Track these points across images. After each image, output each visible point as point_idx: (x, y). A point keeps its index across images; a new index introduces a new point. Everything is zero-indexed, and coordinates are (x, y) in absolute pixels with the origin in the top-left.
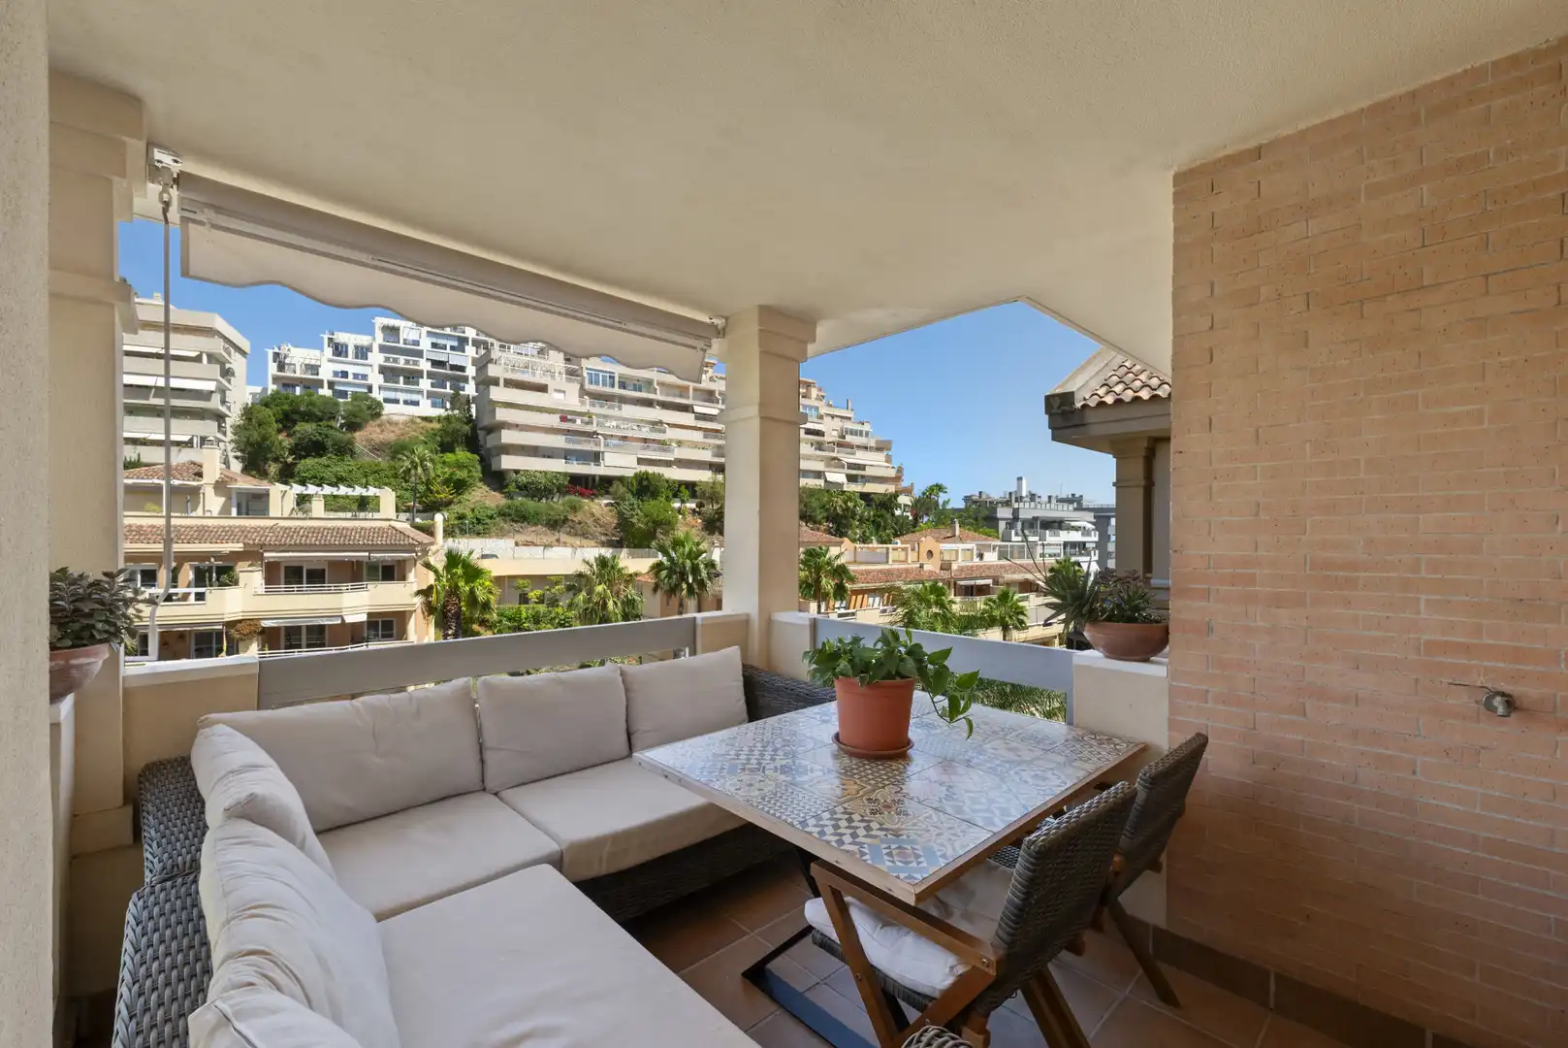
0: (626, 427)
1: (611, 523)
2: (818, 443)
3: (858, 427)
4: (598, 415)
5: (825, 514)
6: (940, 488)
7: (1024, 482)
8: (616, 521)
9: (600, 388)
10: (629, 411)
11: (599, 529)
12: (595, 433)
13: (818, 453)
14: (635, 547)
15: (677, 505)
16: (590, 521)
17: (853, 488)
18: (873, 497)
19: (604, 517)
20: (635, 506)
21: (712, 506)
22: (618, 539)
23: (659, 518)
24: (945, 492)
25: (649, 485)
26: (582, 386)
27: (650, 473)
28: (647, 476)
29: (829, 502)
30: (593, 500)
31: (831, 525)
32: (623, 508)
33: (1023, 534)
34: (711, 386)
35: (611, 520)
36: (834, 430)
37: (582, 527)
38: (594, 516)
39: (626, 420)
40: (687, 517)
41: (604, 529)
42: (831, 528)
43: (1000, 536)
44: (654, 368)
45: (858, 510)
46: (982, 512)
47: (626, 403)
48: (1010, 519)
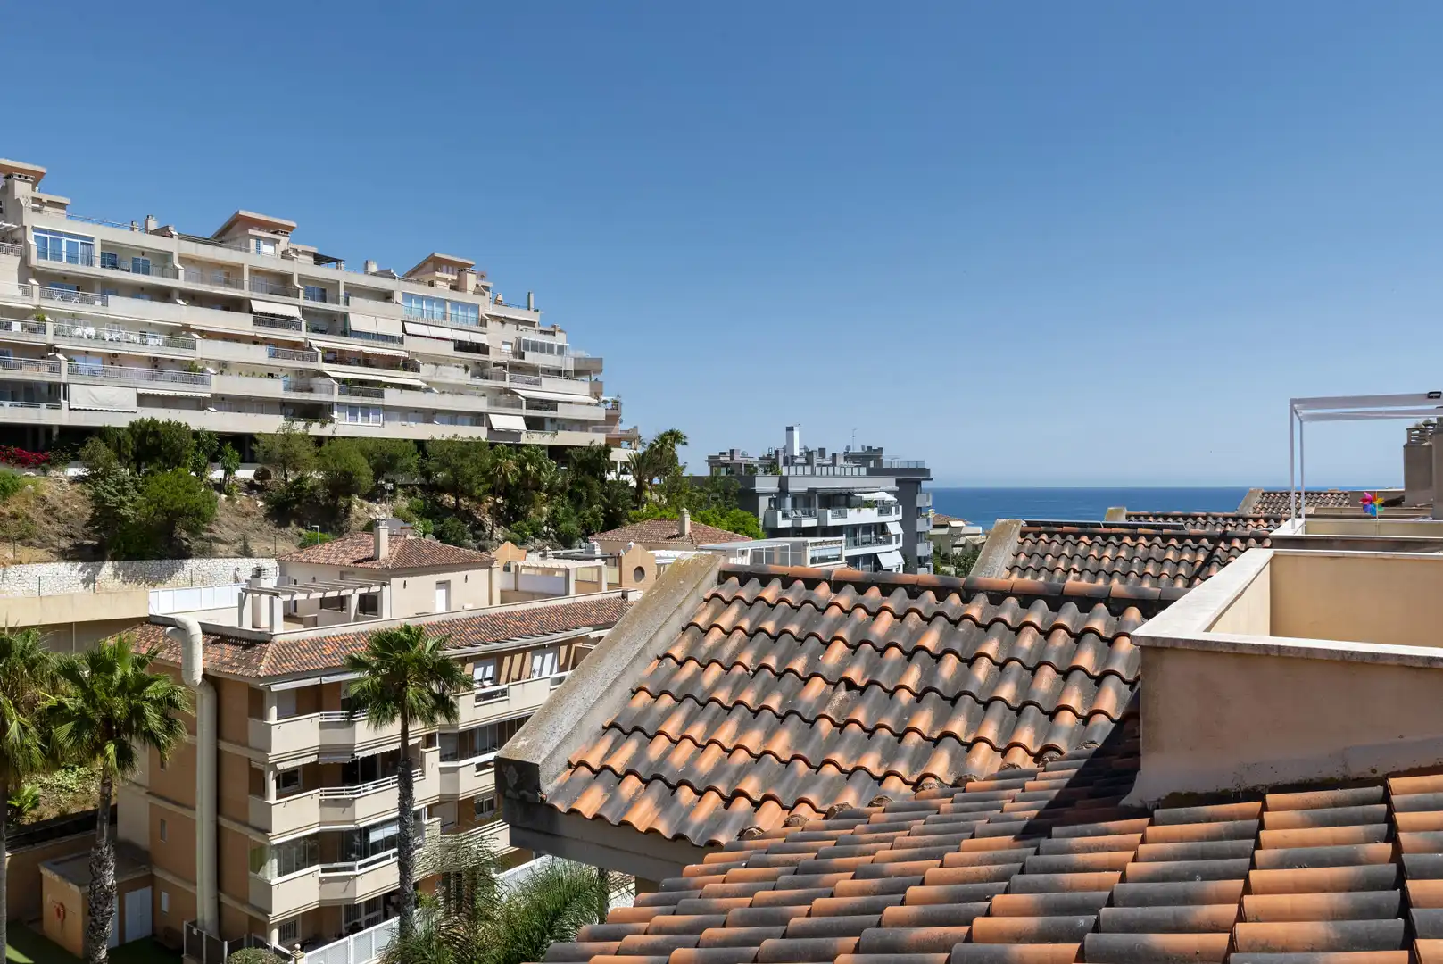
0: (116, 336)
1: (81, 515)
2: (478, 364)
3: (546, 339)
4: (56, 315)
5: (488, 486)
6: (676, 437)
8: (90, 511)
9: (63, 266)
10: (121, 307)
11: (57, 527)
12: (51, 348)
13: (478, 382)
14: (130, 557)
15: (218, 474)
16: (36, 514)
17: (537, 439)
18: (570, 453)
19: (67, 505)
20: (130, 486)
21: (286, 476)
22: (96, 543)
23: (176, 506)
24: (686, 443)
25: (160, 444)
26: (25, 260)
27: (161, 422)
28: (155, 428)
29: (494, 465)
30: (45, 471)
31: (499, 500)
32: (104, 490)
33: (794, 515)
34: (284, 267)
35: (82, 509)
36: (504, 343)
37: (19, 525)
38: (45, 504)
39: (116, 323)
40: (236, 497)
41: (66, 526)
42: (499, 505)
43: (761, 522)
44: (173, 233)
45: (543, 477)
46: (733, 485)
47: (116, 294)
48: (775, 493)
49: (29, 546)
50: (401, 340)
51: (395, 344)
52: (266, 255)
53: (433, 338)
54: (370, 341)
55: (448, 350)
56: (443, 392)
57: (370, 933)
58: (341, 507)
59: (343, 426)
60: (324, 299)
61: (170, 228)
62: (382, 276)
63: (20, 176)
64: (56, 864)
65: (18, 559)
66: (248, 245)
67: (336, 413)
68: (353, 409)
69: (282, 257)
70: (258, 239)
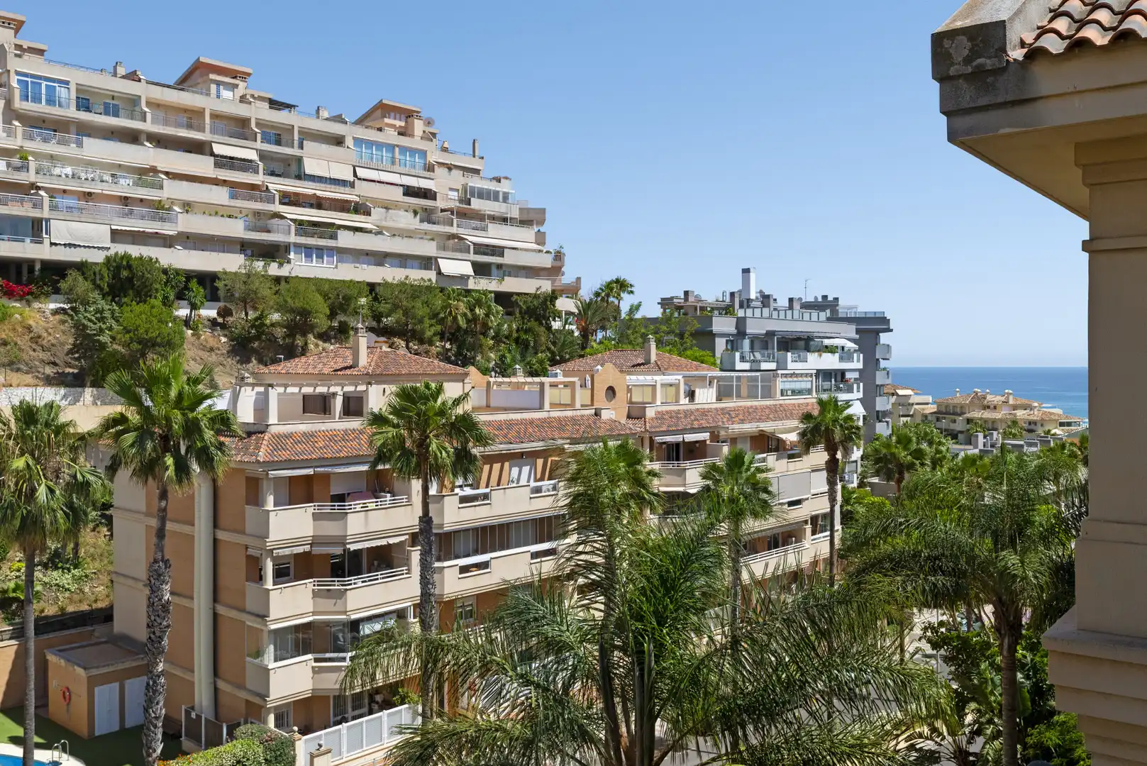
0: (90, 176)
1: (62, 344)
2: (425, 210)
3: (493, 186)
4: (38, 156)
5: (439, 328)
6: (622, 285)
7: (752, 276)
8: (71, 341)
9: (42, 108)
10: (95, 149)
11: (42, 355)
12: (34, 186)
13: (426, 226)
15: (183, 312)
16: (23, 342)
17: (483, 284)
18: (517, 300)
19: (50, 334)
20: (107, 314)
21: (247, 314)
22: (76, 371)
23: (150, 335)
24: (632, 292)
25: (133, 278)
26: (9, 103)
27: (133, 257)
28: (128, 262)
29: (444, 308)
30: (29, 303)
31: (448, 346)
32: (85, 318)
33: (752, 358)
34: (242, 111)
35: (63, 338)
36: (451, 189)
37: (8, 351)
38: (31, 332)
39: (90, 164)
40: (201, 333)
41: (49, 354)
42: (448, 350)
43: (718, 362)
44: (141, 77)
45: (492, 321)
46: (689, 324)
47: (89, 136)
48: (732, 335)
49: (17, 371)
50: (352, 185)
51: (347, 189)
52: (226, 100)
53: (383, 183)
54: (323, 185)
55: (397, 194)
56: (394, 235)
57: (362, 723)
58: (297, 345)
59: (299, 267)
60: (278, 143)
61: (138, 73)
62: (335, 121)
63: (3, 23)
64: (60, 651)
65: (9, 382)
66: (209, 89)
67: (292, 253)
68: (308, 251)
69: (241, 102)
70: (218, 83)
